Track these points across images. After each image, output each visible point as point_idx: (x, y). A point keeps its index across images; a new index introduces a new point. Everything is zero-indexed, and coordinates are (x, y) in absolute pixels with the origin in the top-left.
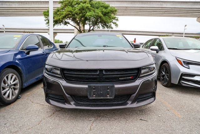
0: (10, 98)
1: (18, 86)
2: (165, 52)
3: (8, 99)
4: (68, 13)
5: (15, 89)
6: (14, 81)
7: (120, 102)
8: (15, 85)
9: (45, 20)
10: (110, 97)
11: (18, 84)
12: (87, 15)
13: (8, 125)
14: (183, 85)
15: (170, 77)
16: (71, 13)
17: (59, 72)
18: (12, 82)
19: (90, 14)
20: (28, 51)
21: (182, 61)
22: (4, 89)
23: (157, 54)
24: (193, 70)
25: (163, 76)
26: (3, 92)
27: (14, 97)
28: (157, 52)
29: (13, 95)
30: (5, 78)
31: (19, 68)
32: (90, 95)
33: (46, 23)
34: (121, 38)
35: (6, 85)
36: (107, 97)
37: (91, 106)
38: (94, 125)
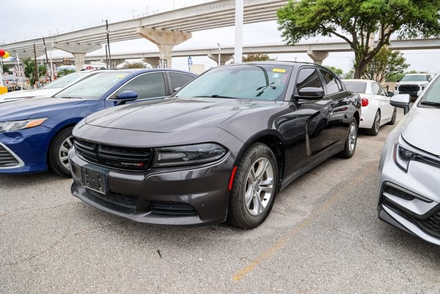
4: (321, 7)
9: (280, 29)
10: (102, 190)
12: (364, 7)
16: (327, 8)
19: (371, 5)
33: (282, 34)
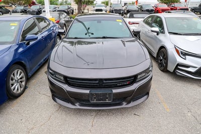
0: (19, 91)
1: (24, 79)
2: (165, 36)
3: (18, 93)
5: (21, 82)
6: (20, 75)
7: (118, 102)
8: (21, 78)
10: (108, 100)
11: (24, 77)
13: (23, 121)
14: (178, 74)
15: (167, 64)
17: (62, 78)
18: (18, 77)
20: (27, 42)
21: (180, 51)
22: (12, 85)
23: (157, 36)
24: (189, 61)
25: (161, 60)
26: (12, 88)
27: (22, 89)
28: (157, 35)
29: (21, 87)
30: (12, 76)
31: (23, 62)
32: (92, 99)
34: (121, 24)
35: (14, 81)
36: (106, 101)
37: (93, 107)
38: (95, 121)
